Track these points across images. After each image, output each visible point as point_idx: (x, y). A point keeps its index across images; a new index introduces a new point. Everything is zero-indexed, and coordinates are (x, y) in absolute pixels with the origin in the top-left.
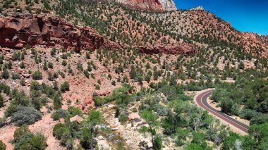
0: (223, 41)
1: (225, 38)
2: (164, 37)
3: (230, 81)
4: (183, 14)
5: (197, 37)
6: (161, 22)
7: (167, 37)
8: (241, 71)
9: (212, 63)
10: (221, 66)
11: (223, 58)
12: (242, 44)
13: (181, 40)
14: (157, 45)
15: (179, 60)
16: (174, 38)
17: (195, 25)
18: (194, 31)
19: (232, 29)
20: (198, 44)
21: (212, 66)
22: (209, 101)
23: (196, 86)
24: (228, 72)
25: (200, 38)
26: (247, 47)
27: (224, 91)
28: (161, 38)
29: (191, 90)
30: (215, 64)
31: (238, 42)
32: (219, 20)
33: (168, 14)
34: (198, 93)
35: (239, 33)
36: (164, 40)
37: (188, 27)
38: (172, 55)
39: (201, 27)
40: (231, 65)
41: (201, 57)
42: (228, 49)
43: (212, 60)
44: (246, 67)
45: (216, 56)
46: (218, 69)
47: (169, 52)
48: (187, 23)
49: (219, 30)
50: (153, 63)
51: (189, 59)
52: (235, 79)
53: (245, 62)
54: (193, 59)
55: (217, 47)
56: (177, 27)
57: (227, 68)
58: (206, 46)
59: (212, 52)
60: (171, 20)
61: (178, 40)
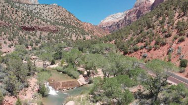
0: (73, 26)
1: (74, 24)
2: (37, 20)
4: (46, 7)
5: (57, 22)
6: (31, 11)
7: (39, 20)
8: (85, 41)
10: (74, 39)
11: (74, 34)
12: (84, 28)
13: (49, 23)
14: (33, 25)
15: (49, 35)
16: (44, 21)
17: (55, 15)
18: (54, 19)
19: (77, 19)
20: (59, 26)
21: (69, 38)
25: (59, 23)
26: (86, 30)
28: (35, 21)
30: (71, 37)
31: (81, 27)
32: (69, 13)
33: (36, 6)
36: (37, 22)
37: (50, 16)
38: (44, 32)
39: (58, 17)
40: (79, 38)
41: (61, 34)
42: (77, 29)
43: (69, 35)
44: (87, 39)
45: (71, 33)
46: (72, 40)
47: (42, 30)
48: (50, 13)
49: (70, 19)
50: (32, 36)
51: (55, 35)
53: (86, 36)
54: (57, 34)
55: (70, 29)
56: (43, 15)
57: (77, 39)
58: (64, 28)
59: (68, 31)
60: (38, 10)
61: (47, 23)
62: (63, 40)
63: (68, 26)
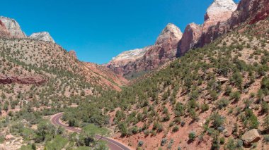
0: (68, 71)
1: (70, 69)
2: (16, 67)
3: (74, 105)
4: (31, 43)
5: (46, 66)
6: (9, 49)
7: (20, 67)
8: (83, 97)
9: (60, 92)
10: (67, 94)
11: (69, 87)
12: (84, 75)
13: (33, 71)
14: (10, 75)
15: (31, 89)
16: (26, 69)
17: (43, 55)
18: (42, 61)
19: (76, 61)
20: (47, 74)
21: (60, 95)
22: (60, 121)
23: (50, 112)
24: (73, 99)
25: (48, 68)
26: (88, 77)
27: (70, 114)
28: (14, 69)
29: (46, 115)
30: (63, 93)
31: (81, 72)
32: (65, 52)
33: (16, 42)
34: (52, 117)
35: (82, 63)
36: (17, 71)
37: (36, 57)
38: (25, 85)
39: (49, 57)
40: (76, 93)
41: (51, 86)
42: (73, 79)
43: (60, 89)
44: (86, 95)
45: (64, 85)
46: (65, 97)
47: (22, 82)
48: (36, 53)
49: (65, 61)
50: (8, 92)
51: (41, 88)
52: (78, 104)
53: (86, 90)
54: (44, 88)
55: (64, 78)
56: (26, 56)
57: (72, 95)
58: (55, 76)
59: (60, 82)
60: (19, 48)
61: (30, 71)
62: (51, 98)
63: (61, 72)
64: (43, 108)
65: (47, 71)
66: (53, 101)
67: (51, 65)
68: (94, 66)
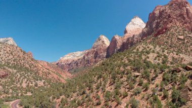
0: (26, 67)
1: (27, 66)
3: (29, 94)
5: (8, 63)
8: (36, 88)
9: (19, 83)
10: (24, 85)
11: (26, 80)
12: (38, 70)
17: (7, 55)
18: (6, 59)
19: (32, 59)
20: (9, 69)
21: (19, 85)
22: (18, 106)
23: (10, 99)
24: (29, 89)
25: (10, 65)
26: (40, 72)
27: (25, 100)
29: (7, 101)
30: (21, 84)
31: (36, 68)
32: (24, 53)
34: (12, 102)
35: (36, 61)
37: (2, 56)
39: (11, 57)
40: (31, 85)
41: (11, 79)
42: (29, 73)
43: (19, 81)
44: (39, 85)
45: (22, 78)
46: (22, 87)
48: (2, 53)
49: (24, 60)
51: (4, 80)
52: (32, 93)
53: (38, 82)
54: (6, 80)
55: (22, 72)
57: (28, 86)
58: (15, 71)
59: (19, 76)
62: (11, 88)
63: (20, 68)
64: (4, 95)
65: (10, 67)
66: (13, 90)
67: (13, 62)
68: (46, 64)
